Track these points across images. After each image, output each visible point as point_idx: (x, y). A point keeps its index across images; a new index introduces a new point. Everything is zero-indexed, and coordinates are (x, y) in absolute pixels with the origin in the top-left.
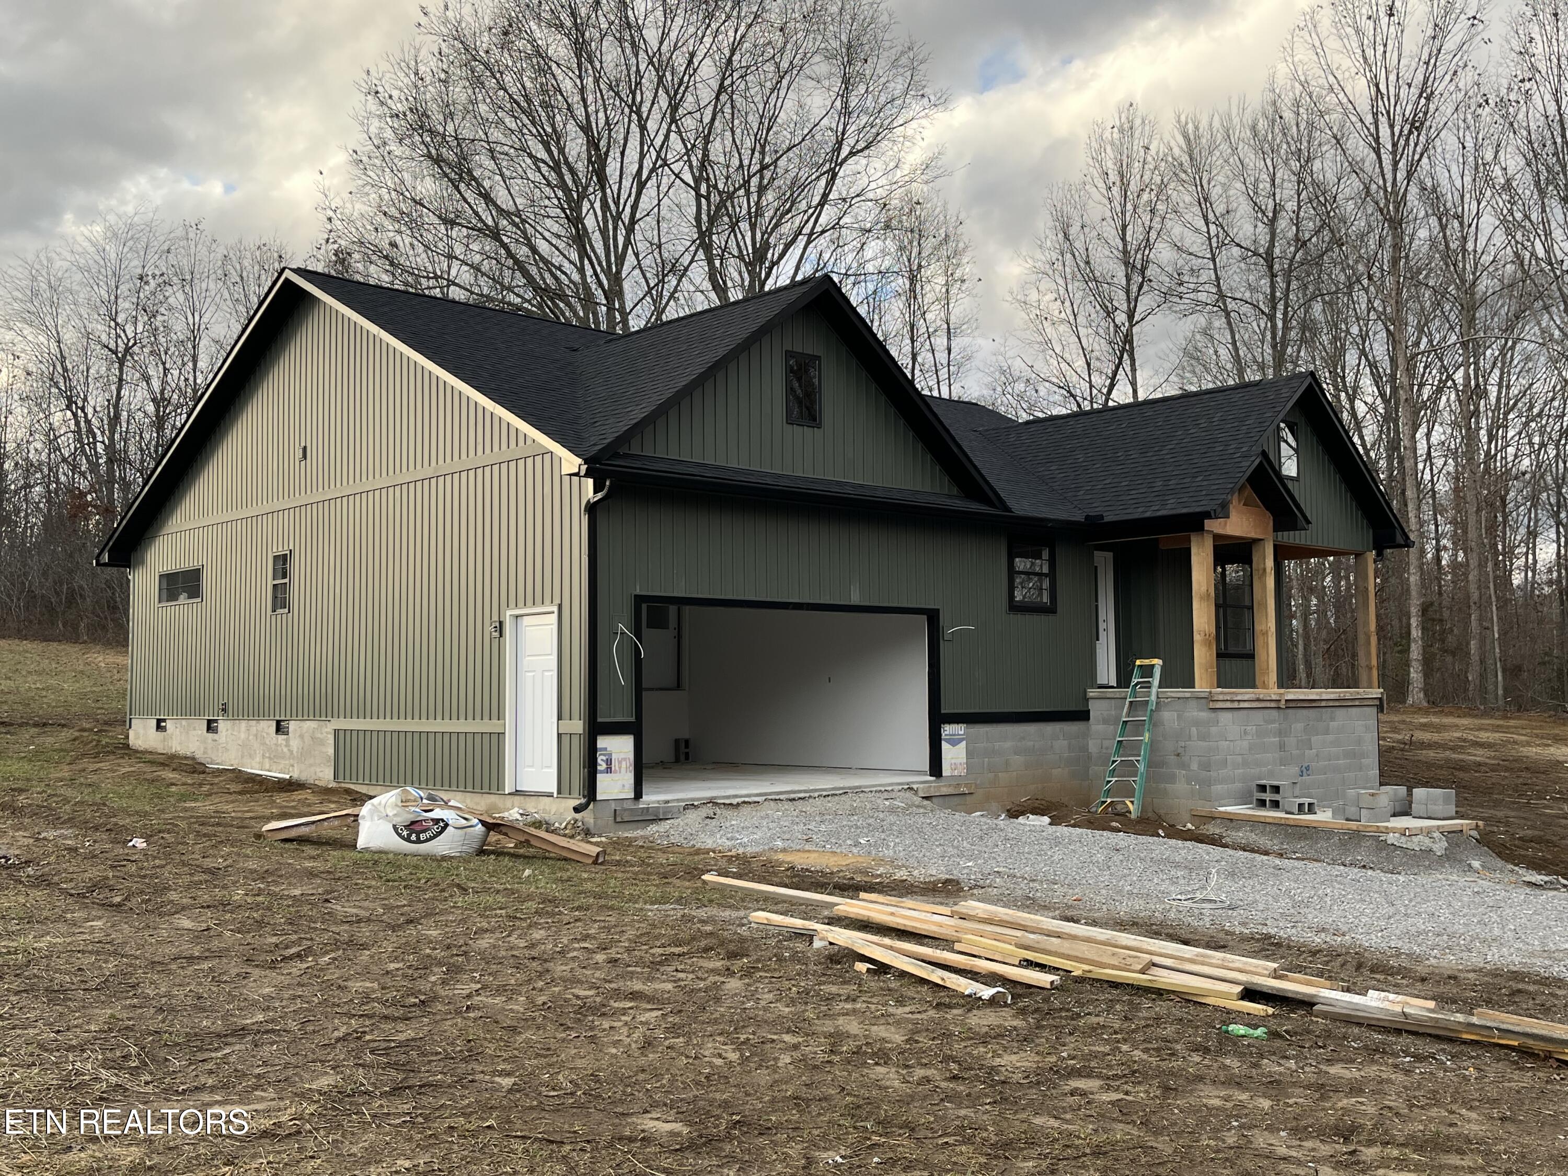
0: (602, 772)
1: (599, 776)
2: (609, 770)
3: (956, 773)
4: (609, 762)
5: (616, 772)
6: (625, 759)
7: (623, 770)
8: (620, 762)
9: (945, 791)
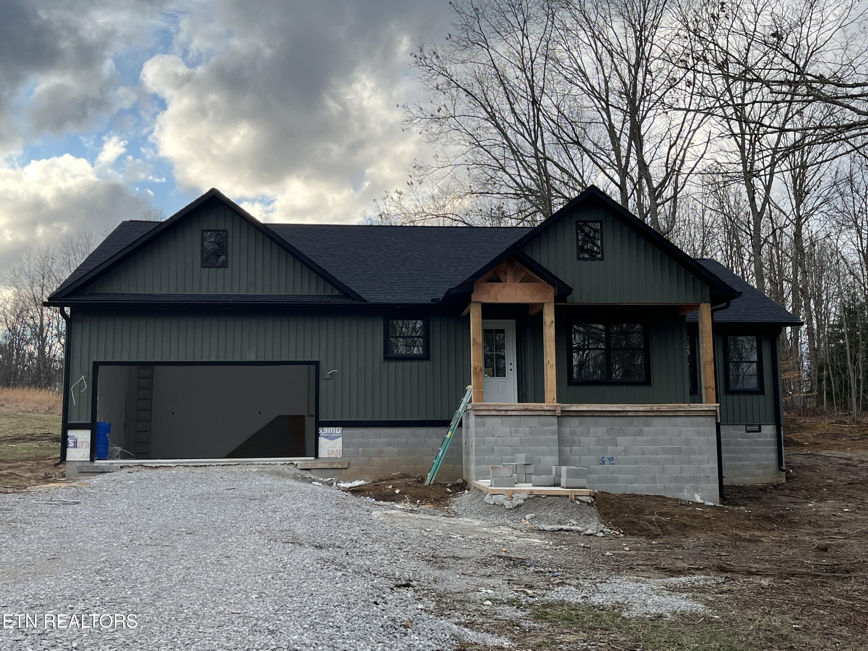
0: (71, 447)
1: (68, 449)
2: (75, 446)
3: (332, 456)
4: (76, 443)
5: (79, 447)
6: (85, 442)
7: (84, 447)
8: (82, 443)
9: (319, 466)
